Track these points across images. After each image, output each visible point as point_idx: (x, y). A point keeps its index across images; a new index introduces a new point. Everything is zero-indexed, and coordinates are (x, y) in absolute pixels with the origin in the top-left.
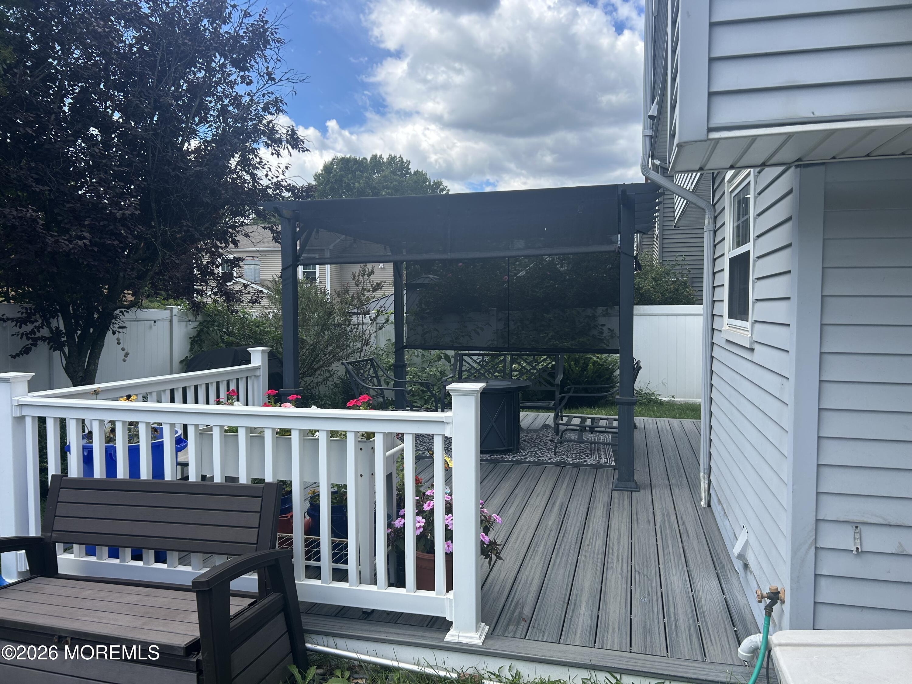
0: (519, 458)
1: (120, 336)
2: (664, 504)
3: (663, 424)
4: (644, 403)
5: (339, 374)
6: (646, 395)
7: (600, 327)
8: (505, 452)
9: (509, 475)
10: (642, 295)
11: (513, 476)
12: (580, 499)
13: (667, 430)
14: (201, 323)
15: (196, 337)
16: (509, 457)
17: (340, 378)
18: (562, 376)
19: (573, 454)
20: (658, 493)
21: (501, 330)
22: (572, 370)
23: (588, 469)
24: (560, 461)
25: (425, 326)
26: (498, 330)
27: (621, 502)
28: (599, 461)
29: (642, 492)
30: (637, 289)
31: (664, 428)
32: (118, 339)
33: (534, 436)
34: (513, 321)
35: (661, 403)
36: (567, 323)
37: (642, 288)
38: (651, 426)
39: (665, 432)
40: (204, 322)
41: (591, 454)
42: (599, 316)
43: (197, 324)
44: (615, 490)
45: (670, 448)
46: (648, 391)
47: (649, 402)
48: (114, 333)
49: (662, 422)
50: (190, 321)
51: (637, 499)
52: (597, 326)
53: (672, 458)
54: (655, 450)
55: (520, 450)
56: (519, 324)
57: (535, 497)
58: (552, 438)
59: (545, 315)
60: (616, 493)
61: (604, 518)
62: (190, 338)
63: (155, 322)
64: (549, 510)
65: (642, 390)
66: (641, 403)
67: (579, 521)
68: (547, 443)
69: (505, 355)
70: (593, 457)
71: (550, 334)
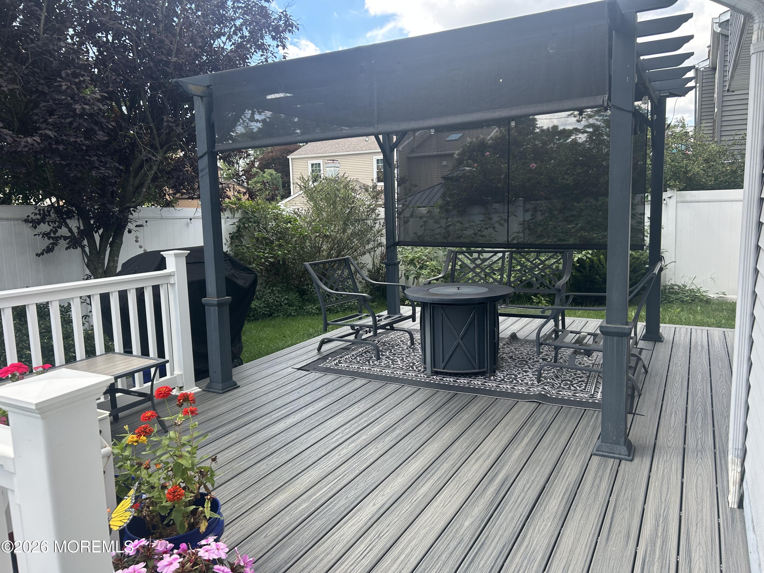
0: (491, 385)
1: (138, 234)
2: (664, 495)
3: (699, 336)
4: (687, 301)
5: (368, 267)
6: (689, 292)
7: (639, 216)
8: (475, 375)
9: (461, 415)
10: (690, 179)
11: (466, 416)
12: (538, 469)
13: (702, 346)
14: (240, 221)
15: (236, 233)
16: (477, 382)
17: (369, 271)
18: (568, 278)
19: (562, 381)
20: (661, 467)
21: (528, 221)
22: (602, 264)
23: (573, 408)
24: (540, 394)
25: (449, 220)
26: (524, 221)
27: (598, 480)
28: (592, 396)
29: (636, 460)
30: (684, 172)
31: (699, 341)
32: (137, 237)
33: (525, 350)
34: (541, 211)
35: (708, 301)
36: (600, 213)
37: (690, 170)
38: (682, 338)
39: (699, 348)
40: (244, 218)
41: (587, 384)
42: (638, 204)
43: (235, 220)
44: (595, 455)
45: (700, 377)
46: (693, 287)
47: (693, 300)
48: (130, 232)
49: (699, 332)
50: (228, 218)
51: (623, 479)
52: (635, 216)
53: (700, 394)
54: (678, 377)
55: (497, 372)
56: (547, 214)
57: (473, 461)
58: (546, 355)
59: (575, 204)
60: (596, 460)
61: (556, 520)
62: (230, 234)
63: (191, 219)
64: (480, 492)
65: (685, 286)
66: (683, 301)
67: (515, 521)
68: (538, 361)
69: (504, 252)
70: (588, 388)
71: (579, 225)
